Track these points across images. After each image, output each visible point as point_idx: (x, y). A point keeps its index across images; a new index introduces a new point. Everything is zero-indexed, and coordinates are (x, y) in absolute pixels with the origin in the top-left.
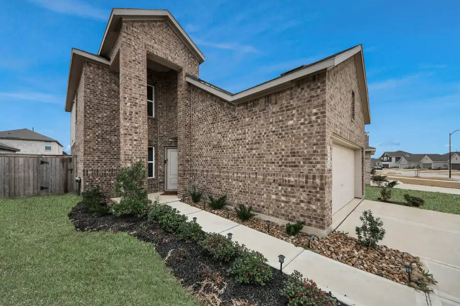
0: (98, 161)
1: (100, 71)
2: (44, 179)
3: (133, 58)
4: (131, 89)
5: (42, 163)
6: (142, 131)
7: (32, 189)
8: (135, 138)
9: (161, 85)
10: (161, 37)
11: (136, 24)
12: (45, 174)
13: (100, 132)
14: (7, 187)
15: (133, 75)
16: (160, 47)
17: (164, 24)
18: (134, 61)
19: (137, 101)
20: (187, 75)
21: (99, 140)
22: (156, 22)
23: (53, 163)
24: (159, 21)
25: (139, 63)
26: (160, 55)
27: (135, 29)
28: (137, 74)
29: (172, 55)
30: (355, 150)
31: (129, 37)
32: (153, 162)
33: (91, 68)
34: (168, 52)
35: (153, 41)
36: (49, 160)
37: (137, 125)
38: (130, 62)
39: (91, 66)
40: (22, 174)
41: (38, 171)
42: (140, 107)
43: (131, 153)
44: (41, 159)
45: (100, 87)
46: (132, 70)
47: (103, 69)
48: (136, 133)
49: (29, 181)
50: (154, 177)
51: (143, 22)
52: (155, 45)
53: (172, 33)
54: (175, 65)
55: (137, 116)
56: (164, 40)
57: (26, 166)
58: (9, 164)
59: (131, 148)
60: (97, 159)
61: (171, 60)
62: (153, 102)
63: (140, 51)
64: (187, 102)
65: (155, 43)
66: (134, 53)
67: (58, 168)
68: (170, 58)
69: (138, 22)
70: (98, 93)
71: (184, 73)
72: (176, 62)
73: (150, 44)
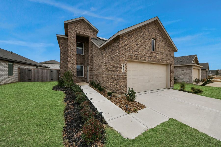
0: (65, 71)
1: (65, 41)
2: (52, 76)
3: (71, 36)
4: (71, 47)
5: (52, 71)
6: (74, 60)
7: (48, 80)
8: (72, 63)
9: (86, 43)
10: (81, 27)
11: (72, 25)
12: (52, 75)
13: (65, 61)
14: (42, 79)
15: (71, 42)
16: (81, 31)
17: (82, 22)
18: (71, 37)
19: (73, 50)
20: (92, 38)
21: (65, 64)
22: (79, 22)
23: (55, 71)
24: (80, 21)
25: (73, 37)
26: (81, 33)
27: (72, 26)
28: (73, 41)
29: (85, 32)
30: (167, 65)
31: (70, 29)
32: (83, 71)
33: (62, 40)
34: (84, 31)
35: (78, 29)
36: (53, 70)
37: (72, 58)
38: (70, 37)
39: (62, 39)
40: (46, 75)
41: (50, 74)
42: (74, 52)
43: (70, 68)
44: (51, 70)
45: (65, 46)
46: (71, 40)
47: (66, 40)
48: (72, 61)
49: (48, 77)
50: (83, 76)
51: (74, 23)
52: (79, 30)
53: (85, 24)
54: (87, 35)
55: (73, 55)
56: (82, 27)
57: (47, 72)
58: (43, 72)
59: (71, 66)
60: (64, 70)
61: (85, 34)
62: (83, 49)
63: (73, 33)
64: (92, 48)
65: (79, 29)
66: (71, 34)
67: (56, 73)
68: (84, 33)
69: (73, 23)
70: (64, 48)
71: (90, 38)
72: (87, 34)
73: (77, 30)
